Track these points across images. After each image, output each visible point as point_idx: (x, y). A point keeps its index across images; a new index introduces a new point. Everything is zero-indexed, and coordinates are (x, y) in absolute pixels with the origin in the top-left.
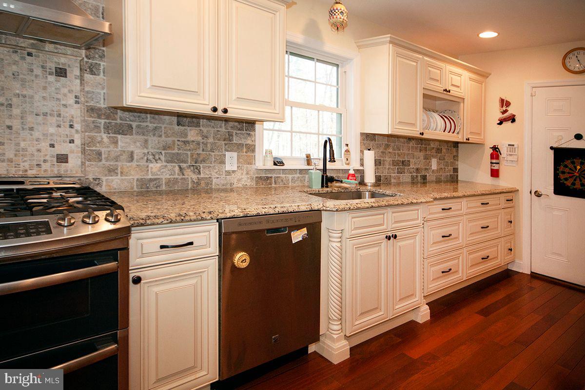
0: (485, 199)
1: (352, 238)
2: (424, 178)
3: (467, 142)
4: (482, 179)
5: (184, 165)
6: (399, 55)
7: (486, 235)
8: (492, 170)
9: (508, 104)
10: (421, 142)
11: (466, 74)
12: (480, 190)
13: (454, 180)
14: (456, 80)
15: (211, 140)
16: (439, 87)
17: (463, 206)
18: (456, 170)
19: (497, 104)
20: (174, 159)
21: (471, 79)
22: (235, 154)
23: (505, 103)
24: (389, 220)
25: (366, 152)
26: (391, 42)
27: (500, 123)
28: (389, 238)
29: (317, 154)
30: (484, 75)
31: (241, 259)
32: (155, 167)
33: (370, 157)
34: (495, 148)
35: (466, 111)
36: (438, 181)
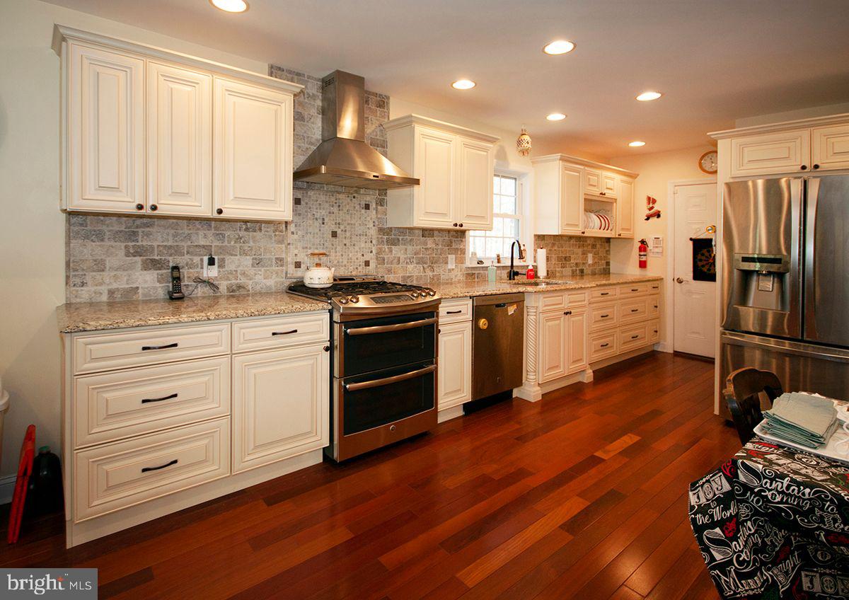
0: (635, 286)
1: (544, 312)
2: (582, 271)
3: (619, 238)
4: (633, 271)
5: (425, 266)
6: (567, 169)
7: (637, 317)
8: (640, 262)
9: (654, 201)
10: (580, 240)
11: (618, 177)
12: (630, 279)
13: (606, 272)
14: (610, 183)
15: (440, 246)
16: (596, 192)
17: (618, 291)
18: (608, 264)
19: (645, 201)
20: (421, 261)
21: (622, 181)
22: (454, 256)
23: (651, 201)
24: (566, 301)
25: (539, 250)
26: (561, 160)
27: (648, 219)
28: (566, 313)
29: (506, 254)
30: (633, 176)
31: (483, 323)
32: (410, 267)
33: (542, 253)
34: (643, 242)
35: (618, 211)
36: (594, 274)
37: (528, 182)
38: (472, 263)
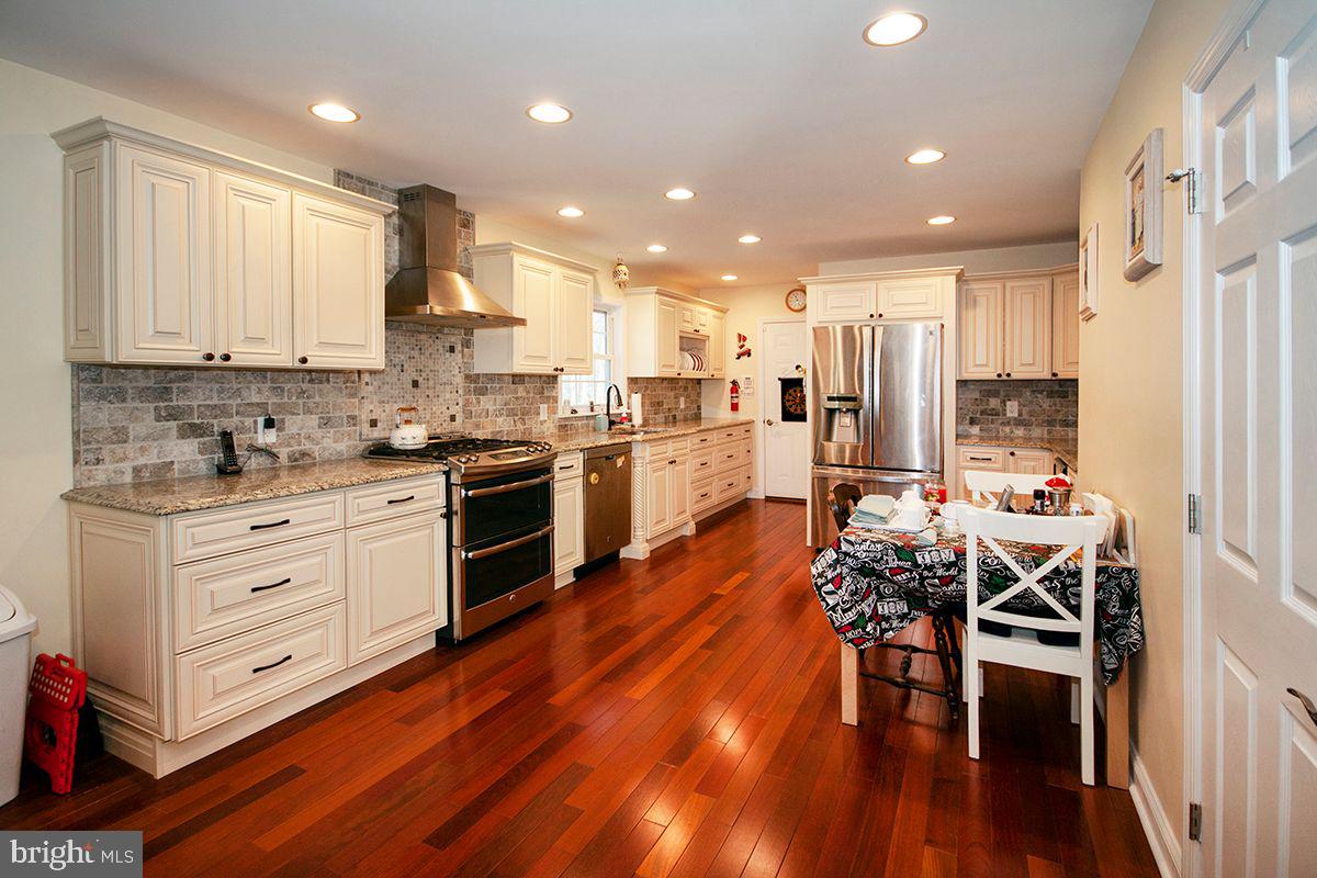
0: (729, 431)
1: (651, 462)
2: (674, 417)
3: (712, 379)
4: (724, 415)
5: (516, 418)
6: (662, 303)
7: (733, 463)
8: (732, 404)
9: (745, 339)
10: (671, 382)
11: (711, 312)
12: (725, 423)
13: (697, 418)
14: (703, 319)
15: (532, 395)
16: (689, 328)
17: (713, 437)
18: (699, 408)
19: (736, 339)
20: (512, 413)
21: (714, 316)
22: (546, 406)
23: (742, 338)
24: (670, 449)
25: (633, 395)
26: (657, 293)
27: (738, 358)
28: (671, 463)
29: (601, 400)
30: (724, 311)
31: (594, 478)
32: (500, 420)
33: (637, 399)
34: (734, 383)
35: (711, 347)
36: (685, 420)
37: (619, 317)
38: (563, 413)
